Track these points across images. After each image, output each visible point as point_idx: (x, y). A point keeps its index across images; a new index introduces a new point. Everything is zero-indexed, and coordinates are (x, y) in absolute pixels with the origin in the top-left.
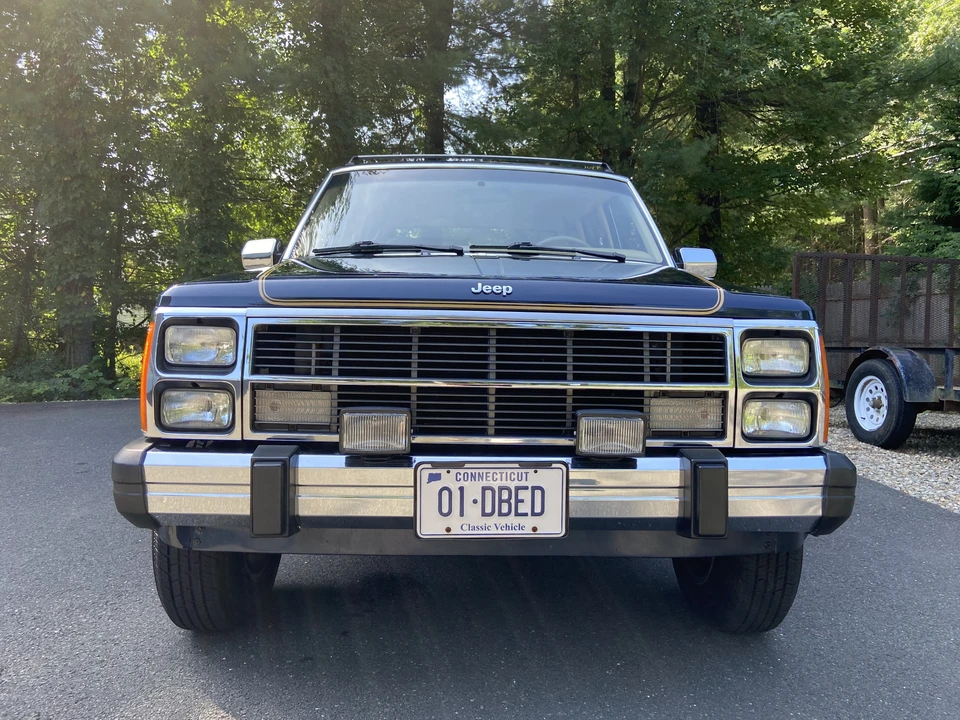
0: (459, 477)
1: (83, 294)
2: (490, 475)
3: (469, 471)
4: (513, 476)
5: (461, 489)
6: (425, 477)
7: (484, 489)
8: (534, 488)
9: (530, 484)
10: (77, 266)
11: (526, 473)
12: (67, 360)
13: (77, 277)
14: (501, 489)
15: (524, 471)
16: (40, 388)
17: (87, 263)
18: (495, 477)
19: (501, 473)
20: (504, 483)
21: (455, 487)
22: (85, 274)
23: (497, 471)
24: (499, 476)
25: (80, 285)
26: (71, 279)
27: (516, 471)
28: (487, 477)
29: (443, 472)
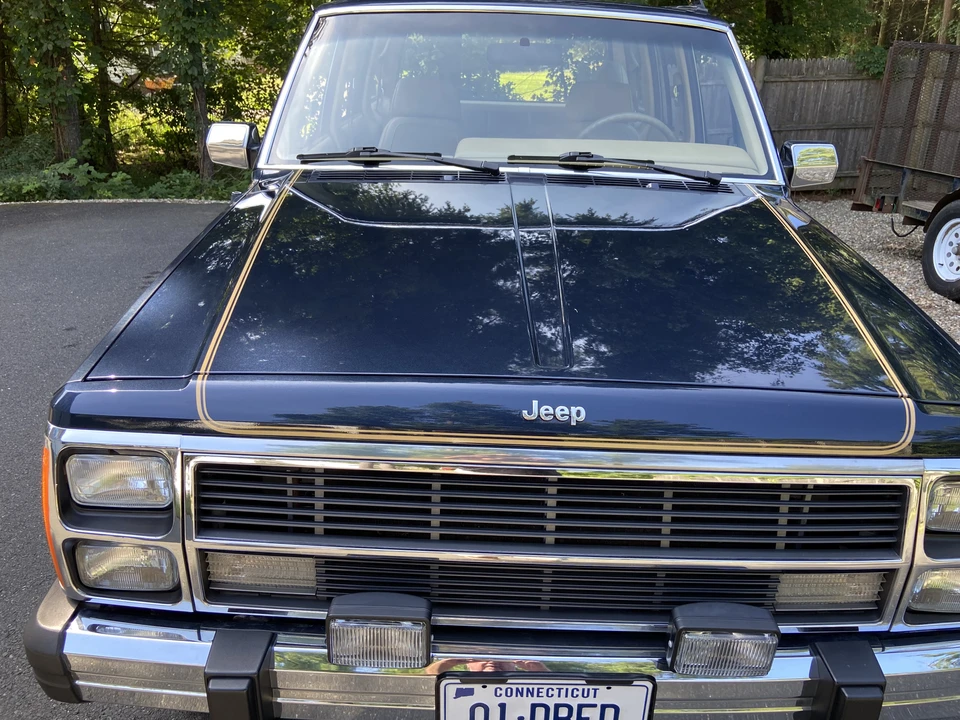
0: (499, 692)
1: (61, 69)
2: (545, 691)
3: (514, 687)
4: (576, 693)
5: (503, 706)
6: (452, 690)
7: (534, 707)
8: (604, 707)
9: (599, 702)
10: (49, 34)
11: (595, 690)
12: (56, 143)
13: (50, 47)
14: (557, 707)
15: (591, 687)
16: (31, 184)
17: (59, 30)
18: (551, 692)
19: (560, 690)
20: (562, 700)
21: (494, 705)
22: (58, 43)
23: (554, 687)
24: (556, 692)
25: (55, 56)
26: (44, 49)
27: (580, 688)
28: (538, 692)
29: (477, 687)
